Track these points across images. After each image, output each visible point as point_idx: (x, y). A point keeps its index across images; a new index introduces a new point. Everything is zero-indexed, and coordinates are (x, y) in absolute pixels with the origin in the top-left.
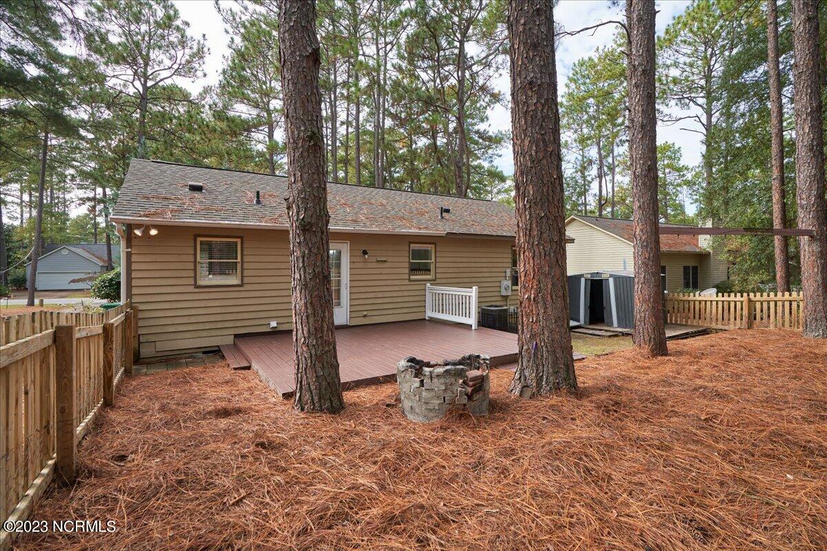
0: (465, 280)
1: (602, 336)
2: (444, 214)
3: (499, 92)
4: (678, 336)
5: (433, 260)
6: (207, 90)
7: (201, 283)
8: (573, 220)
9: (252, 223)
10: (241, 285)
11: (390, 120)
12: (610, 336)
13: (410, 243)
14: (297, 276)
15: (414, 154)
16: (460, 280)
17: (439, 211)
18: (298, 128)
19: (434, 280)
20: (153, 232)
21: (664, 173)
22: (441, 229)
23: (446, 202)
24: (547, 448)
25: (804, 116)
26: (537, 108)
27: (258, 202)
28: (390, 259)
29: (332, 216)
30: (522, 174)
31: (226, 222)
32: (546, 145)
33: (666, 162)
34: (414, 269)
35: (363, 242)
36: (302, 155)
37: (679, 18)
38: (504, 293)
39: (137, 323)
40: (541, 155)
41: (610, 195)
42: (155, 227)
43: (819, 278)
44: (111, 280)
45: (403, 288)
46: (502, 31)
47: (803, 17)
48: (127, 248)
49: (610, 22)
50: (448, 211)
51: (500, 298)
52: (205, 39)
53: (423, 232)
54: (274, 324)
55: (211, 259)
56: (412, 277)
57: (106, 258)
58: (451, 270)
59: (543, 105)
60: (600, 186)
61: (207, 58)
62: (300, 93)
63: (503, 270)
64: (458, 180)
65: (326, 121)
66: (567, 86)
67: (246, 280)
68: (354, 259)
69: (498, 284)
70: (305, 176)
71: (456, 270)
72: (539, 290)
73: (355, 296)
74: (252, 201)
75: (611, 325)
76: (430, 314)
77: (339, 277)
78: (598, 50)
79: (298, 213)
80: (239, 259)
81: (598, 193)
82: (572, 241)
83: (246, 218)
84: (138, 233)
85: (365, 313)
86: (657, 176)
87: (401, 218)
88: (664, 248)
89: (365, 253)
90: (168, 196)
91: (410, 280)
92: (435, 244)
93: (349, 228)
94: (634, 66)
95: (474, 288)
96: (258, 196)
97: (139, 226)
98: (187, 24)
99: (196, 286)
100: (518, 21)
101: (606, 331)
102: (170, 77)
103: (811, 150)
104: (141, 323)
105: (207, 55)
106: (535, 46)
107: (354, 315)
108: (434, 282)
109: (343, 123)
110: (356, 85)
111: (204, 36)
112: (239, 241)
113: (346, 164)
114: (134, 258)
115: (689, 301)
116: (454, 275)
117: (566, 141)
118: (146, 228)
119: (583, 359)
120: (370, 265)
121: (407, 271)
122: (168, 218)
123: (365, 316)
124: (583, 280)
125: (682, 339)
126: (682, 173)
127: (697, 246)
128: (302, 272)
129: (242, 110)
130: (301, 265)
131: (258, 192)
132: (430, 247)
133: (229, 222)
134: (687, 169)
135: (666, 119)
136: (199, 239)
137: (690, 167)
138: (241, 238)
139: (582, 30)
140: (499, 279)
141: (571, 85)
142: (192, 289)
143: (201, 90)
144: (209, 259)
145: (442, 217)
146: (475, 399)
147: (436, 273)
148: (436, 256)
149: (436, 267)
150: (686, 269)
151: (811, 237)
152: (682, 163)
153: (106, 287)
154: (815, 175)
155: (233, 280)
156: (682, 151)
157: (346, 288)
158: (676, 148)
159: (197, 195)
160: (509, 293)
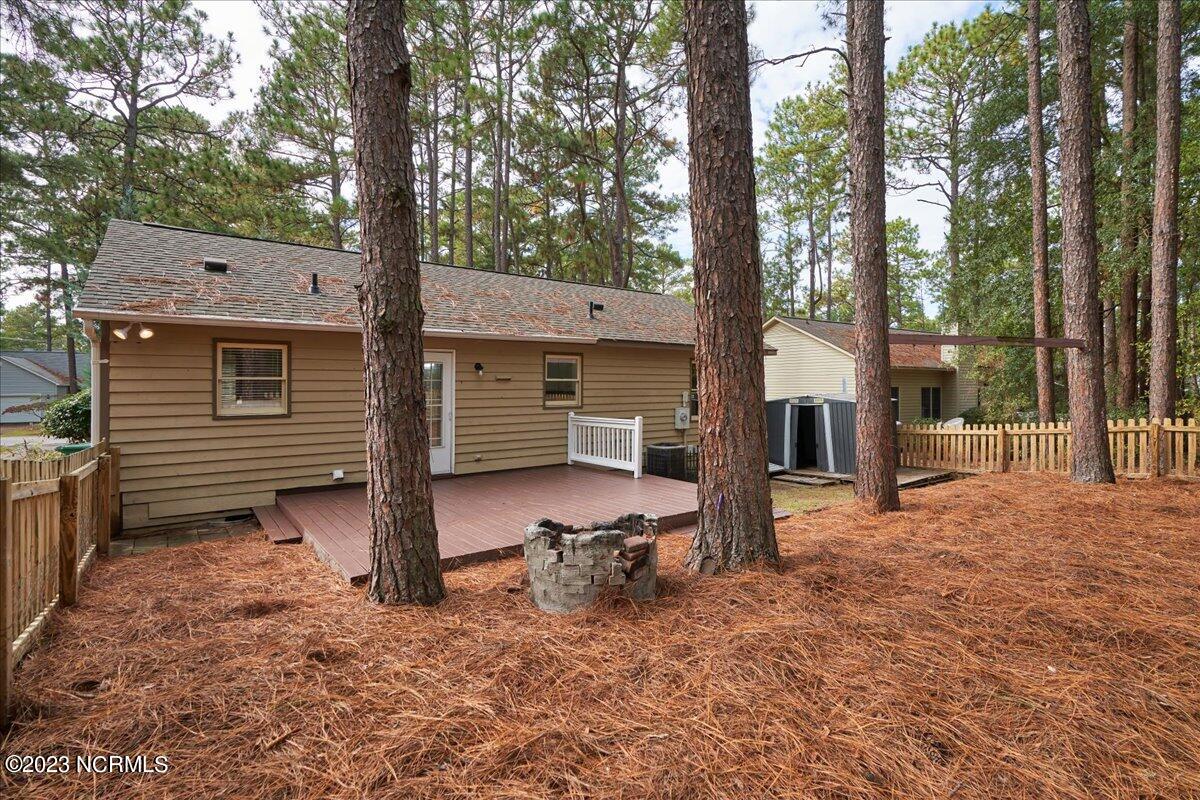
0: (624, 408)
1: (814, 485)
2: (595, 312)
3: (675, 139)
4: (913, 483)
5: (579, 379)
6: (235, 118)
7: (222, 412)
8: (776, 323)
9: (305, 322)
10: (288, 416)
11: (517, 173)
12: (824, 485)
13: (546, 353)
14: (374, 401)
15: (551, 225)
16: (617, 408)
17: (588, 307)
18: (377, 181)
19: (581, 407)
20: (146, 334)
21: (897, 260)
22: (591, 333)
23: (599, 294)
24: (735, 644)
25: (1072, 189)
26: (724, 165)
27: (316, 290)
28: (517, 377)
29: (430, 313)
30: (703, 256)
31: (264, 320)
32: (737, 217)
33: (899, 245)
34: (551, 391)
35: (475, 352)
36: (382, 222)
37: (916, 48)
38: (679, 425)
39: (118, 476)
40: (730, 231)
41: (826, 289)
42: (148, 325)
43: (1090, 404)
44: (75, 407)
45: (535, 419)
46: (677, 53)
47: (1071, 56)
48: (101, 359)
49: (825, 49)
50: (600, 308)
51: (672, 433)
52: (232, 41)
53: (565, 337)
54: (338, 474)
55: (241, 375)
56: (549, 403)
57: (67, 372)
58: (605, 393)
59: (733, 161)
60: (813, 276)
61: (236, 70)
62: (379, 129)
63: (678, 392)
64: (616, 264)
65: (421, 172)
66: (767, 135)
67: (295, 408)
68: (464, 377)
69: (671, 413)
70: (387, 253)
71: (611, 393)
72: (727, 422)
73: (463, 431)
74: (305, 288)
75: (826, 469)
76: (574, 456)
77: (440, 402)
78: (809, 86)
79: (375, 307)
80: (285, 376)
81: (809, 287)
82: (774, 352)
83: (295, 314)
84: (120, 334)
85: (479, 456)
86: (886, 265)
87: (533, 317)
88: (895, 363)
89: (478, 367)
90: (172, 278)
91: (545, 407)
92: (581, 355)
93: (455, 331)
94: (856, 112)
95: (637, 418)
96: (315, 282)
97: (121, 325)
98: (203, 15)
99: (216, 418)
100: (698, 41)
101: (820, 478)
102: (176, 95)
103: (1081, 234)
104: (124, 475)
105: (235, 65)
106: (722, 77)
107: (462, 458)
108: (580, 409)
109: (446, 176)
110: (467, 120)
111: (231, 35)
112: (284, 348)
113: (451, 236)
114: (113, 374)
115: (928, 436)
116: (608, 401)
117: (767, 212)
118: (134, 328)
119: (788, 517)
120: (486, 386)
121: (540, 394)
122: (171, 312)
123: (478, 460)
124: (788, 407)
125: (919, 487)
126: (920, 261)
127: (939, 360)
128: (381, 396)
129: (291, 151)
130: (380, 385)
131: (315, 276)
132: (575, 360)
133: (269, 320)
134: (926, 255)
135: (899, 185)
136: (221, 346)
137: (931, 252)
138: (289, 344)
139: (786, 59)
140: (673, 406)
141: (773, 134)
142: (208, 421)
143: (226, 117)
144: (238, 375)
145: (592, 317)
146: (636, 577)
147: (582, 397)
148: (582, 374)
149: (582, 389)
150: (925, 391)
151: (1081, 349)
152: (920, 247)
153: (66, 419)
154: (1086, 267)
155: (276, 408)
156: (921, 230)
157: (451, 420)
158: (913, 226)
159: (217, 277)
160: (687, 426)
